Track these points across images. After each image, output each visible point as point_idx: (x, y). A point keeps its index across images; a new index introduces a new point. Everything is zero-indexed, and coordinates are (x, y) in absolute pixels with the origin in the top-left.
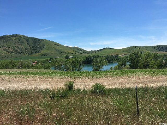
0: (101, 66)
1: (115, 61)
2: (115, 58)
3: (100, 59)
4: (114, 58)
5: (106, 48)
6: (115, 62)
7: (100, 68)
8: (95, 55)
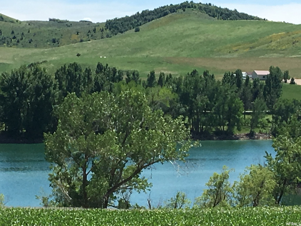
0: (130, 164)
1: (254, 123)
2: (256, 95)
3: (120, 103)
4: (244, 98)
5: (184, 6)
6: (251, 135)
7: (114, 186)
8: (79, 61)
